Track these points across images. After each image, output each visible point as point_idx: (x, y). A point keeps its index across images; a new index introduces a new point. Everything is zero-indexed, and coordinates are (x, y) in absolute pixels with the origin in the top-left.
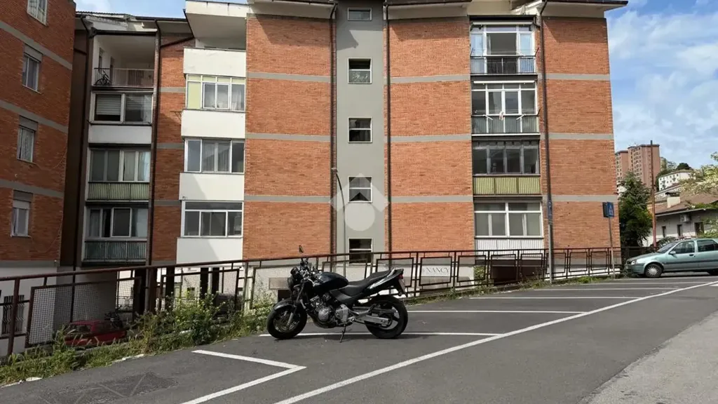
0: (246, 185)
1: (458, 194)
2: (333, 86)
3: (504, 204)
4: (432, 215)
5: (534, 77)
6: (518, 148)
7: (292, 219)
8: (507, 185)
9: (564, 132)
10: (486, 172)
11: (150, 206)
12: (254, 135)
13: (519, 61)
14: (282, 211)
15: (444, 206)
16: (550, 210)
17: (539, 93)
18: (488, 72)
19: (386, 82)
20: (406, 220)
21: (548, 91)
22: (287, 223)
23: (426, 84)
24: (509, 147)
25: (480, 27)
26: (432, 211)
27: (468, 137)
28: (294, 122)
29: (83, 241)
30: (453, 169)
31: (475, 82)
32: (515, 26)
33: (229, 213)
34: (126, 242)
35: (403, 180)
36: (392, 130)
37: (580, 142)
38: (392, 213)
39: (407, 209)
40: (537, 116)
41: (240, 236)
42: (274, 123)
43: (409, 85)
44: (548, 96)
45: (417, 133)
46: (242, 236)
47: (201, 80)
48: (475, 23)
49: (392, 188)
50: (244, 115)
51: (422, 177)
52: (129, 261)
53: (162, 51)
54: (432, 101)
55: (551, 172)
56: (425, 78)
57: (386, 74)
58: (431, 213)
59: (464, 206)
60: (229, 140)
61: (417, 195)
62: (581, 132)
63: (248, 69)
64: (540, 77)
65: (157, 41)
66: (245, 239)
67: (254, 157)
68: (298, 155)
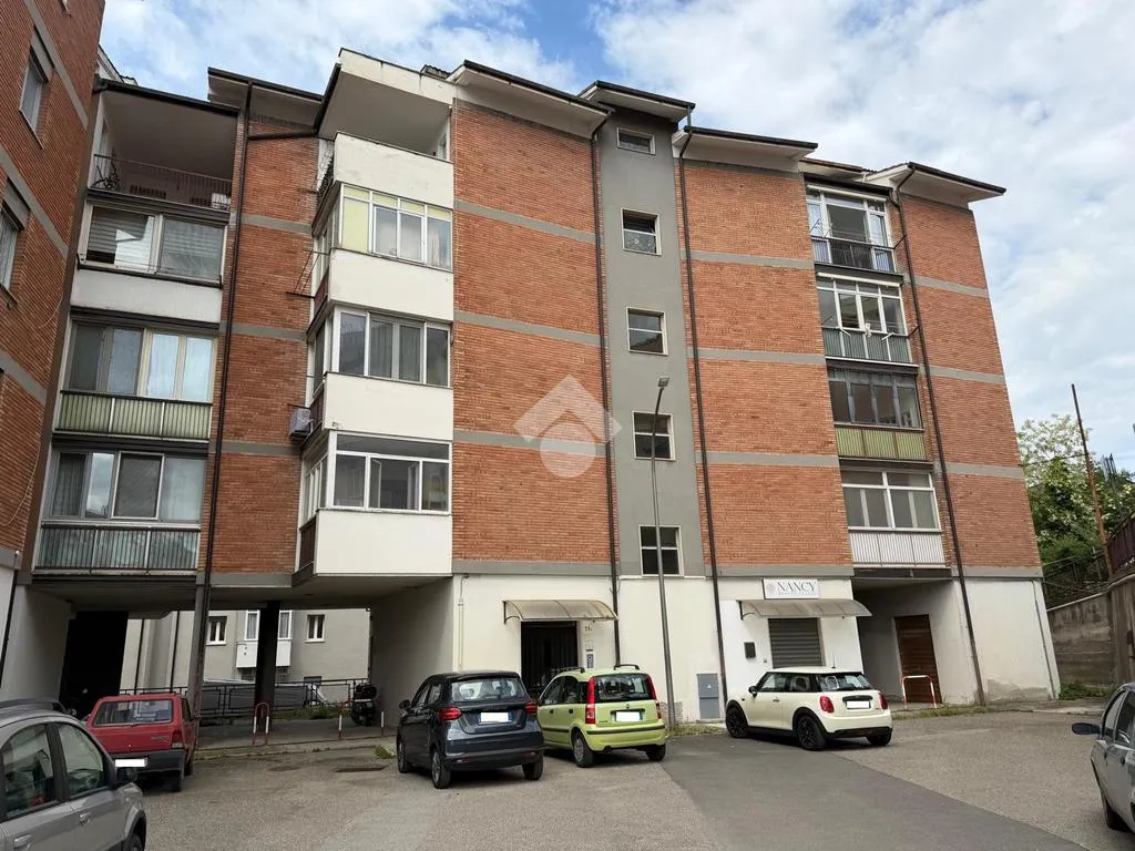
0: (457, 411)
1: (814, 452)
2: (598, 251)
3: (881, 474)
4: (778, 487)
5: (899, 278)
6: (889, 384)
7: (542, 484)
8: (880, 444)
9: (946, 366)
10: (849, 420)
11: (212, 451)
12: (471, 317)
13: (873, 252)
14: (524, 467)
15: (795, 473)
16: (945, 486)
17: (906, 303)
18: (834, 262)
19: (684, 257)
20: (734, 495)
21: (920, 302)
22: (533, 488)
23: (748, 267)
24: (876, 381)
25: (816, 194)
26: (776, 480)
27: (820, 360)
28: (539, 303)
29: (39, 525)
30: (803, 410)
31: (820, 274)
32: (860, 201)
33: (424, 462)
34: (147, 529)
35: (725, 424)
36: (700, 336)
37: (967, 383)
38: (711, 482)
39: (735, 475)
40: (908, 337)
41: (445, 513)
42: (506, 300)
43: (720, 265)
44: (921, 309)
45: (740, 346)
46: (450, 512)
47: (371, 197)
48: (811, 187)
49: (708, 437)
50: (451, 277)
51: (756, 421)
52: (152, 573)
53: (252, 147)
54: (760, 295)
55: (940, 425)
56: (746, 259)
57: (683, 243)
58: (776, 483)
59: (826, 473)
60: (422, 320)
61: (750, 450)
62: (968, 368)
63: (456, 195)
64: (907, 279)
65: (241, 127)
66: (456, 518)
67: (470, 357)
68: (548, 363)
